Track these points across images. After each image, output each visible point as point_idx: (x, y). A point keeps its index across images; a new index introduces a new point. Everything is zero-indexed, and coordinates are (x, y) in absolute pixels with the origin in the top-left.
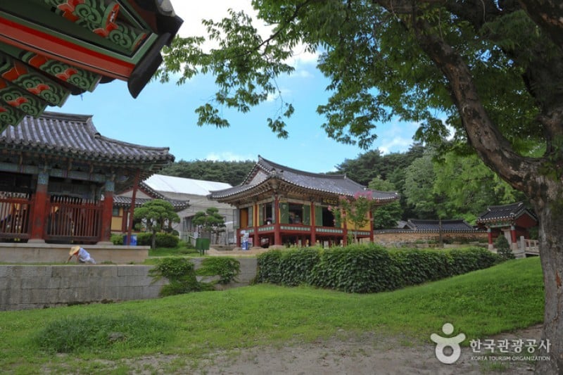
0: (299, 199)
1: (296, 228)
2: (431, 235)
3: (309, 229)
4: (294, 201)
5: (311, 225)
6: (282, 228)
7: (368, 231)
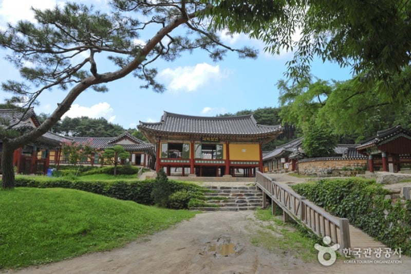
0: (179, 140)
1: (175, 161)
2: (360, 162)
3: (188, 162)
4: (174, 141)
5: (190, 158)
6: (162, 161)
7: (256, 161)
